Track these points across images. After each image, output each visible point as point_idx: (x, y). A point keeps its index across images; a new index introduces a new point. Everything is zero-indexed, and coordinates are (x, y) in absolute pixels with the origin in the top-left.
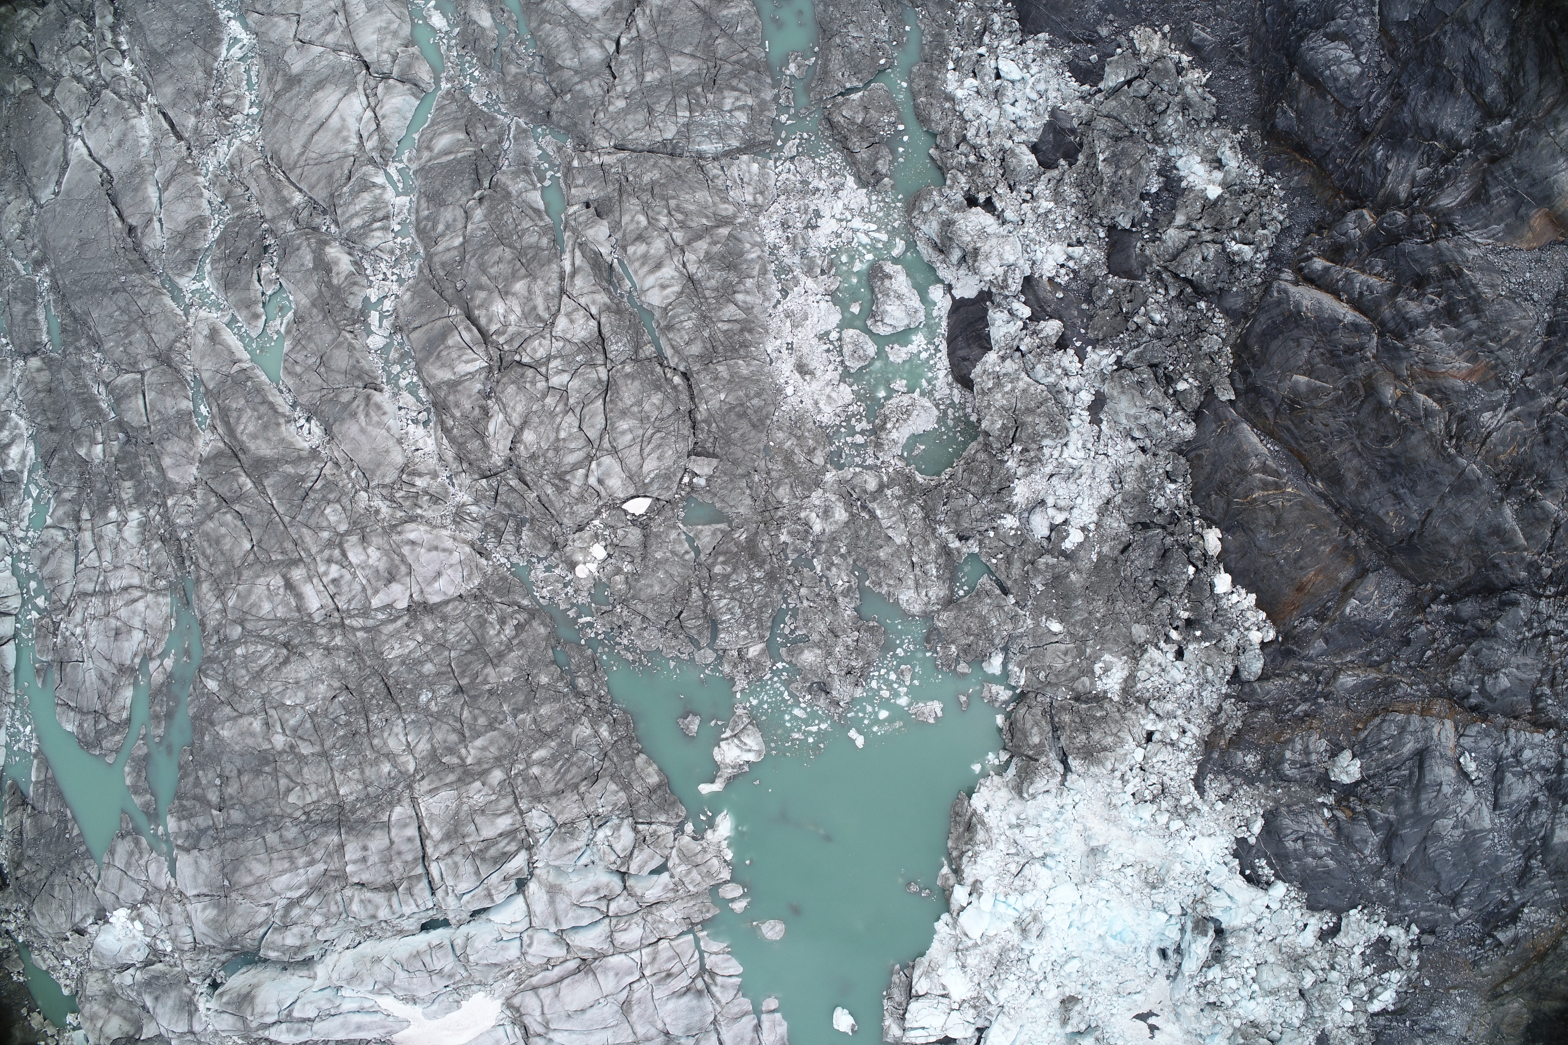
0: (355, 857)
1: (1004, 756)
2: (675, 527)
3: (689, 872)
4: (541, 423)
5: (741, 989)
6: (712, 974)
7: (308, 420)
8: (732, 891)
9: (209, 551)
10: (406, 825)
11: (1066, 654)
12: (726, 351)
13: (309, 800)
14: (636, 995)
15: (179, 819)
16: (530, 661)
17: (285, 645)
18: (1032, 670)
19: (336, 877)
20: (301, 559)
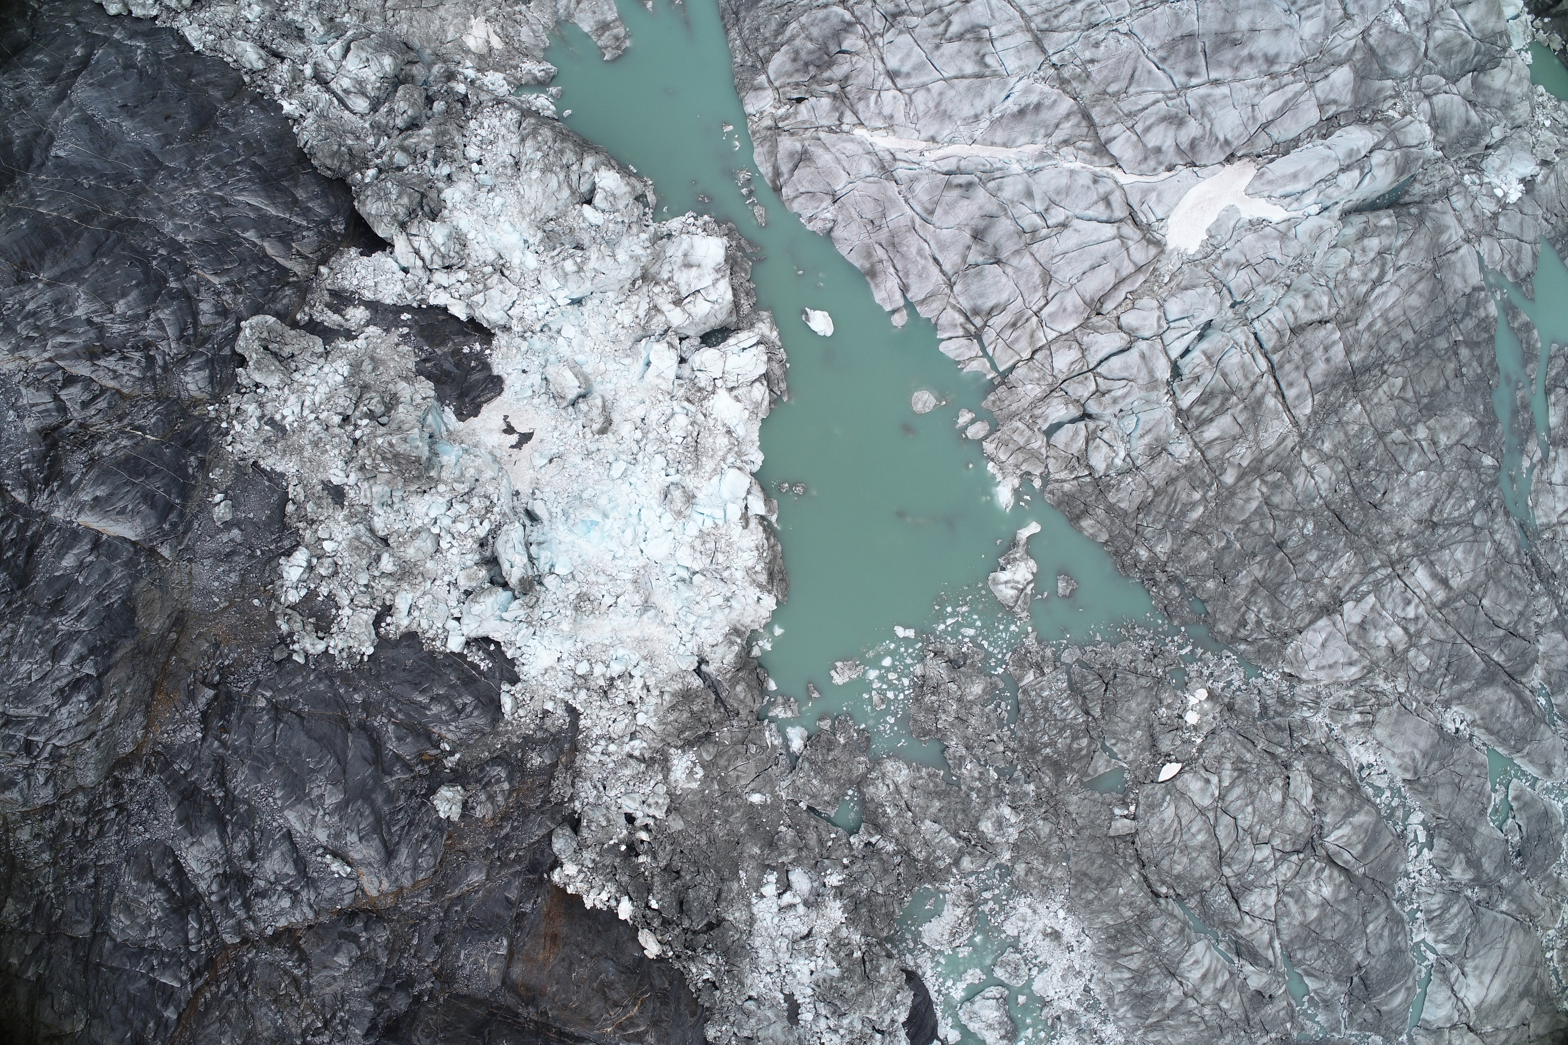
0: (1335, 348)
1: (756, 652)
2: (1130, 763)
3: (1028, 442)
4: (1269, 811)
5: (933, 326)
6: (968, 335)
7: (1457, 730)
8: (977, 431)
9: (1516, 583)
10: (1298, 397)
11: (738, 777)
12: (1129, 929)
13: (1385, 387)
14: (1039, 294)
15: (1487, 317)
16: (1226, 597)
17: (1435, 525)
18: (763, 748)
19: (1347, 321)
20: (1439, 609)
